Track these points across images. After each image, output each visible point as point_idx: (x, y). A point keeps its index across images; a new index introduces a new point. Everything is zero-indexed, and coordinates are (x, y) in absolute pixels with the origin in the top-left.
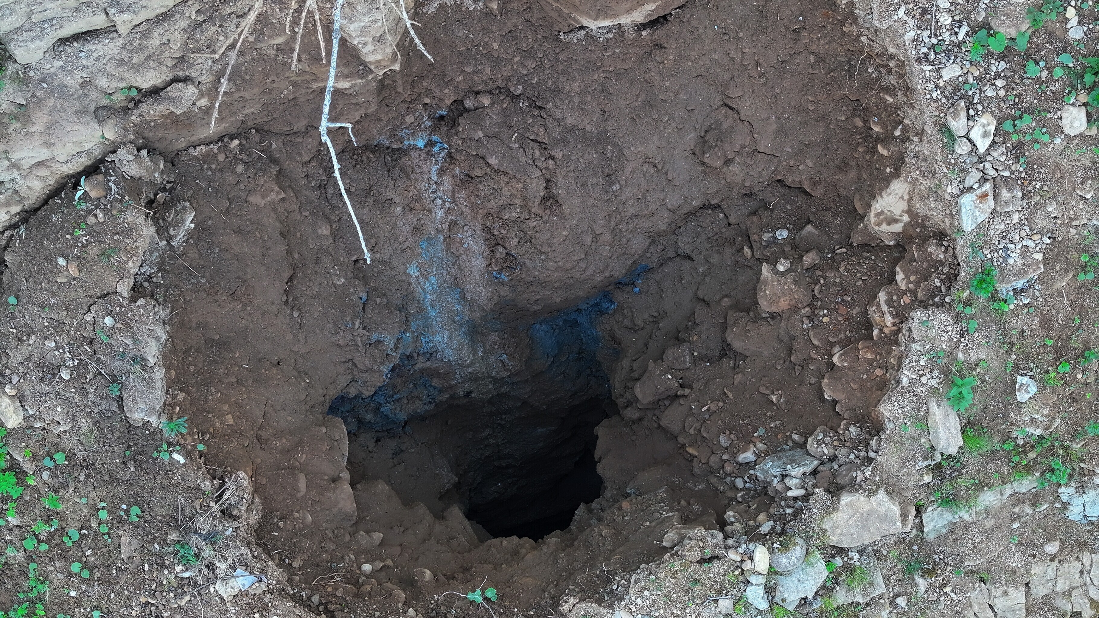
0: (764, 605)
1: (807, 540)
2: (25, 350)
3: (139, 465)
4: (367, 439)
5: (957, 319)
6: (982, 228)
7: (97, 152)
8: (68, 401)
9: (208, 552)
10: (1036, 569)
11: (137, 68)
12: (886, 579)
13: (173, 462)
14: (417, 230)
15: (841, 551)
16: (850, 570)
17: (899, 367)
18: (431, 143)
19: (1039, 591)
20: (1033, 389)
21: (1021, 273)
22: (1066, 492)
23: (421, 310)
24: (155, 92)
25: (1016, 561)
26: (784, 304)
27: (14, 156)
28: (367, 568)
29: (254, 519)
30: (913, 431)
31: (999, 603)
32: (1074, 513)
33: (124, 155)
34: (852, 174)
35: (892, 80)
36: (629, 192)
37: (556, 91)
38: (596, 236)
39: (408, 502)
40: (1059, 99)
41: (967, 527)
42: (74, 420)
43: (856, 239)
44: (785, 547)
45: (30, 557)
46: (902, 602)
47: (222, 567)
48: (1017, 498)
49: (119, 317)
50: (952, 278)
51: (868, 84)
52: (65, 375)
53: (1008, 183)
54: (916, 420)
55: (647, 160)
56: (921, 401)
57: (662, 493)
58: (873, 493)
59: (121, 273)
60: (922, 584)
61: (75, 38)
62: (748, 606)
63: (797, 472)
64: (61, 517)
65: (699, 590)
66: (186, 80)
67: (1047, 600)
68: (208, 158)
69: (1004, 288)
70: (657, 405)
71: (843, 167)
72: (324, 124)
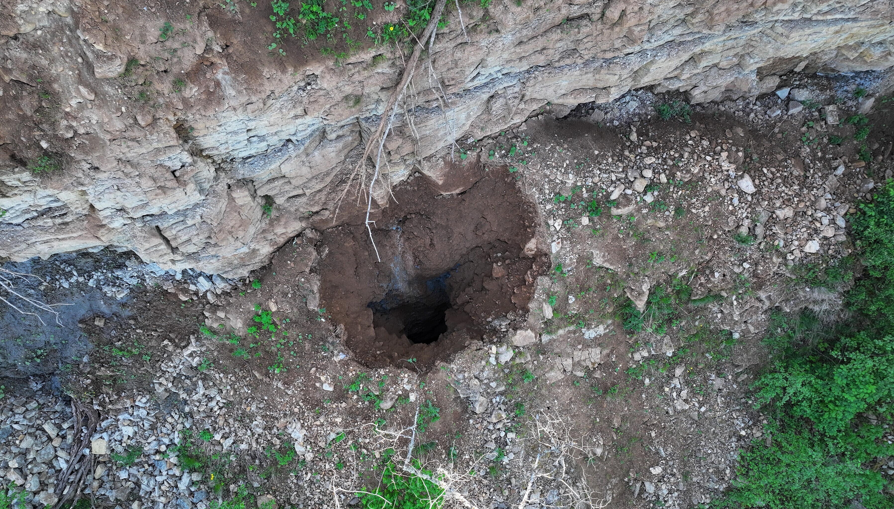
0: (495, 363)
1: (507, 344)
2: (278, 288)
3: (311, 322)
4: (378, 315)
5: (551, 279)
6: (558, 252)
7: (300, 230)
8: (290, 304)
9: (331, 348)
10: (575, 353)
11: (311, 206)
12: (531, 356)
13: (321, 321)
14: (393, 254)
15: (517, 347)
16: (520, 353)
17: (534, 293)
18: (397, 228)
19: (576, 359)
20: (574, 300)
21: (569, 265)
22: (583, 330)
23: (394, 277)
24: (317, 212)
25: (569, 350)
26: (500, 275)
27: (275, 231)
28: (378, 352)
29: (345, 338)
30: (538, 312)
31: (565, 363)
32: (586, 336)
33: (308, 231)
34: (520, 237)
35: (531, 209)
36: (455, 242)
37: (434, 213)
38: (445, 255)
39: (390, 333)
40: (581, 214)
41: (555, 340)
42: (292, 309)
43: (521, 256)
44: (501, 346)
45: (278, 350)
46: (535, 362)
47: (336, 352)
48: (569, 332)
49: (306, 279)
50: (549, 267)
51: (524, 211)
52: (290, 296)
53: (566, 239)
54: (539, 309)
55: (460, 233)
56: (540, 303)
57: (465, 330)
58: (527, 330)
59: (307, 265)
60: (541, 357)
61: (293, 197)
62: (490, 363)
63: (504, 324)
64: (288, 338)
65: (476, 359)
66: (326, 209)
67: (579, 362)
68: (332, 232)
69: (565, 270)
70: (463, 304)
71: (517, 235)
72: (367, 221)
